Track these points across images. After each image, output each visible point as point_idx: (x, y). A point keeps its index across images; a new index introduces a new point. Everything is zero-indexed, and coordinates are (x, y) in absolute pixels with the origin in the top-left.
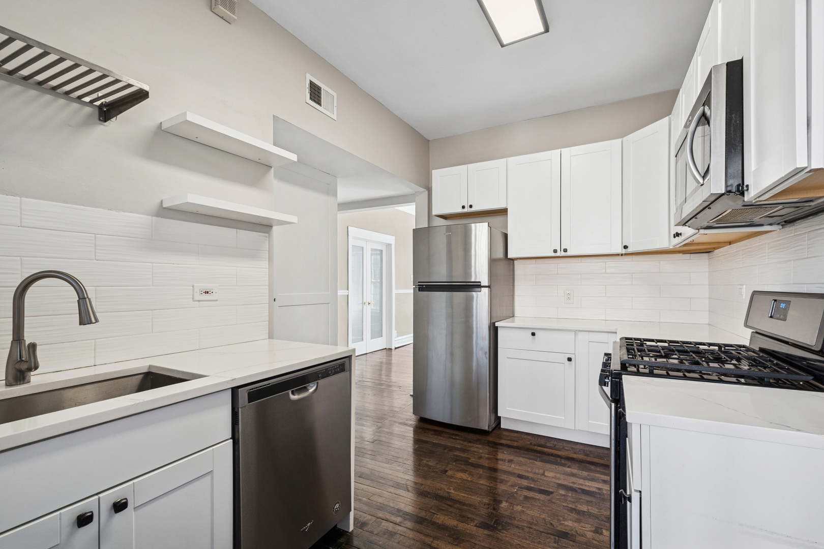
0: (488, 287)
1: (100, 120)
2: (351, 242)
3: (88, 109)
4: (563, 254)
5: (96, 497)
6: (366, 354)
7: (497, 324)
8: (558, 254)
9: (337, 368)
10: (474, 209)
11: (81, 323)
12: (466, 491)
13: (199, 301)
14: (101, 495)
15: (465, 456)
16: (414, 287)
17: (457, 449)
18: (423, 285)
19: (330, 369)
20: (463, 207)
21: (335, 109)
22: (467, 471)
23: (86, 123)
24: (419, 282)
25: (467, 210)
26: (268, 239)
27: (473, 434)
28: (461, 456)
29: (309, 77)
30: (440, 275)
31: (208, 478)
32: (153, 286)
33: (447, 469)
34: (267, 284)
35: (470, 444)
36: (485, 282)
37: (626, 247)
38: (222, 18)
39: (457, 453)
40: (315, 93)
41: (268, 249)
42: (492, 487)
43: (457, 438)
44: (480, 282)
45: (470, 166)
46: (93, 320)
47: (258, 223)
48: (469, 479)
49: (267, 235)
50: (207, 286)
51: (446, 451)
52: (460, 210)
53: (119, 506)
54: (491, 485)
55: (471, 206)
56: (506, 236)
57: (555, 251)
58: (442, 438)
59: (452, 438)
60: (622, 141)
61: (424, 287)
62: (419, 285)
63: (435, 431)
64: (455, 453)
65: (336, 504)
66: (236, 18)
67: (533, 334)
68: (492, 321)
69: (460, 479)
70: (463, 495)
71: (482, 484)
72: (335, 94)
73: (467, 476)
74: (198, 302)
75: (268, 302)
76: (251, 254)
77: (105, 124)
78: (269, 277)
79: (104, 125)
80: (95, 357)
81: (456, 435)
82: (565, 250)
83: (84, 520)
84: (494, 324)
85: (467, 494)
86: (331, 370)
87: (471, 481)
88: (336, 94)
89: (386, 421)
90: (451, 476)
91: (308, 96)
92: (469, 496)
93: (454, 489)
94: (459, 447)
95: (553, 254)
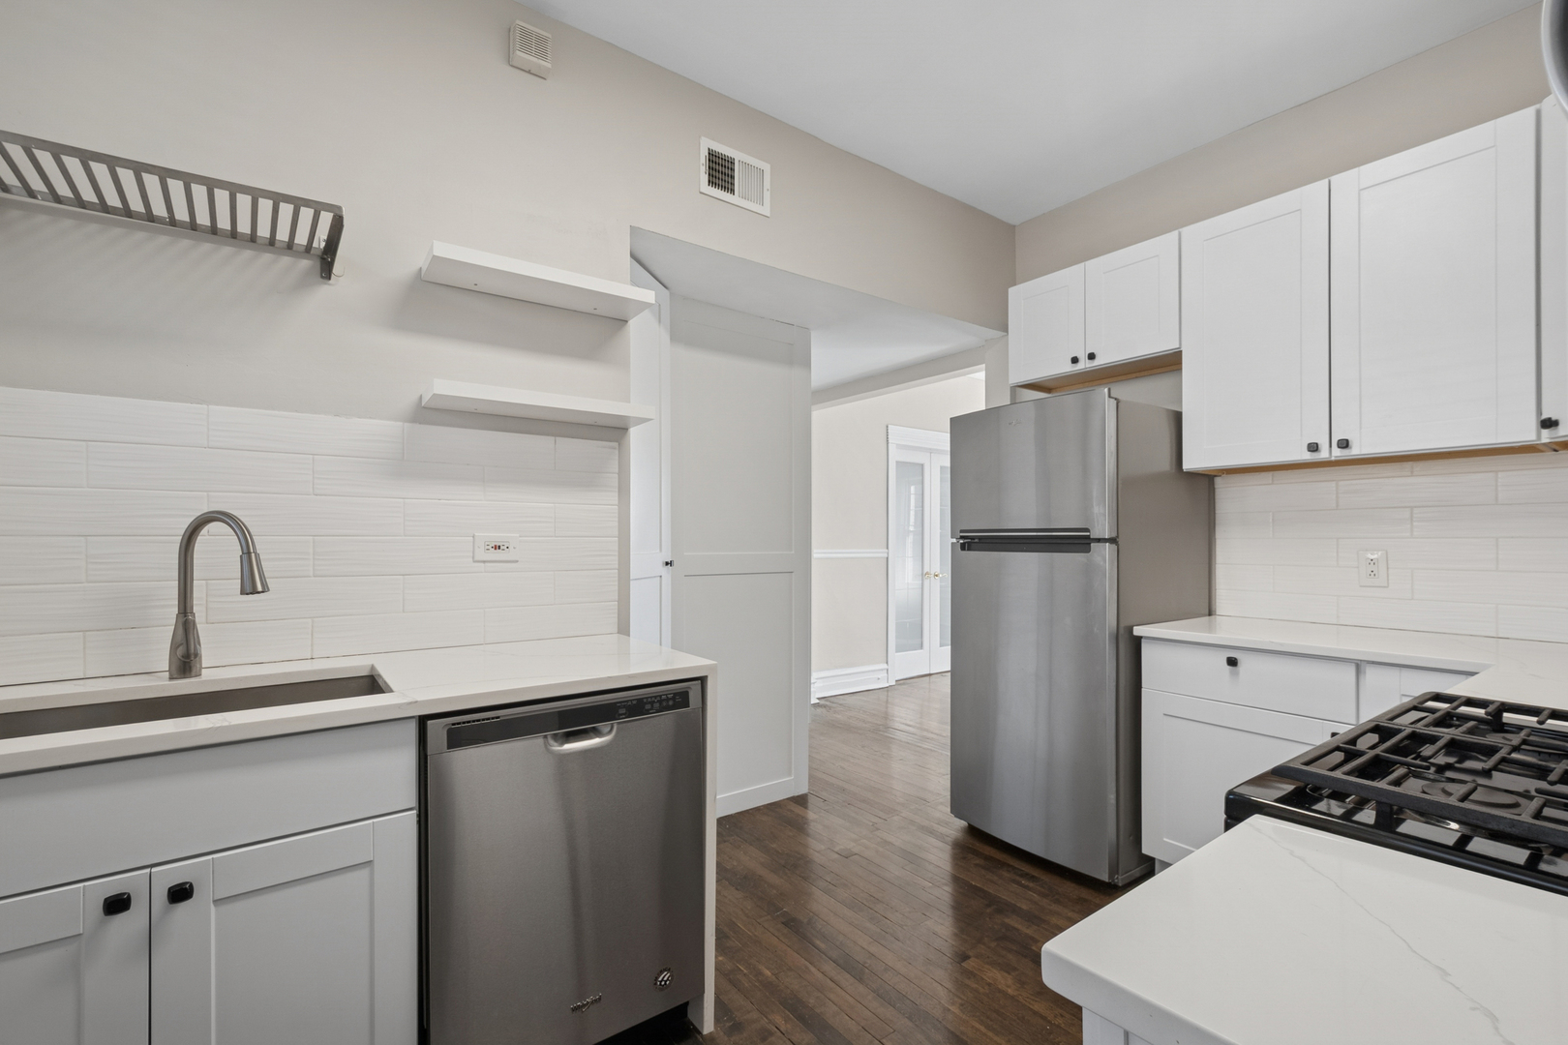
0: (1113, 541)
1: (322, 277)
2: (895, 455)
3: (305, 264)
4: (1337, 453)
5: (148, 870)
6: (930, 675)
7: (1138, 631)
8: (1324, 454)
9: (668, 699)
10: (1100, 361)
11: (243, 592)
12: (988, 1017)
13: (484, 562)
14: (154, 870)
15: (1028, 931)
16: (954, 540)
17: (1015, 910)
18: (973, 538)
19: (649, 700)
20: (1075, 360)
21: (767, 195)
22: (1015, 969)
23: (302, 285)
24: (962, 531)
25: (1084, 365)
26: (617, 452)
27: (1073, 885)
28: (1017, 930)
29: (707, 144)
30: (1023, 514)
31: (364, 873)
32: (405, 536)
33: (971, 954)
34: (617, 533)
35: (1054, 907)
36: (1102, 528)
37: (1549, 424)
38: (529, 72)
39: (1013, 921)
40: (721, 172)
41: (617, 471)
42: (1058, 1026)
43: (1031, 885)
44: (1087, 530)
45: (1091, 264)
46: (260, 589)
47: (593, 423)
48: (1010, 991)
49: (615, 444)
50: (497, 537)
51: (988, 910)
52: (1068, 368)
53: (180, 893)
54: (1059, 1021)
55: (1092, 356)
56: (1177, 418)
57: (1313, 448)
58: (995, 878)
59: (1019, 884)
60: (1538, 113)
61: (970, 542)
62: (962, 537)
63: (987, 858)
64: (1007, 920)
65: (661, 972)
66: (549, 66)
67: (1232, 662)
68: (1124, 624)
69: (989, 984)
70: (977, 1025)
71: (1035, 1013)
72: (766, 167)
73: (1010, 982)
74: (482, 564)
75: (617, 566)
76: (585, 480)
77: (331, 282)
78: (619, 522)
79: (329, 284)
80: (312, 645)
81: (1033, 878)
82: (1344, 444)
83: (117, 905)
84: (1130, 630)
85: (988, 1027)
86: (652, 703)
87: (1012, 997)
88: (769, 166)
89: (895, 818)
90: (972, 973)
91: (705, 178)
92: (990, 1034)
93: (962, 1005)
94: (1024, 907)
95: (1307, 456)
